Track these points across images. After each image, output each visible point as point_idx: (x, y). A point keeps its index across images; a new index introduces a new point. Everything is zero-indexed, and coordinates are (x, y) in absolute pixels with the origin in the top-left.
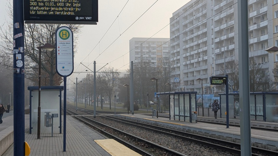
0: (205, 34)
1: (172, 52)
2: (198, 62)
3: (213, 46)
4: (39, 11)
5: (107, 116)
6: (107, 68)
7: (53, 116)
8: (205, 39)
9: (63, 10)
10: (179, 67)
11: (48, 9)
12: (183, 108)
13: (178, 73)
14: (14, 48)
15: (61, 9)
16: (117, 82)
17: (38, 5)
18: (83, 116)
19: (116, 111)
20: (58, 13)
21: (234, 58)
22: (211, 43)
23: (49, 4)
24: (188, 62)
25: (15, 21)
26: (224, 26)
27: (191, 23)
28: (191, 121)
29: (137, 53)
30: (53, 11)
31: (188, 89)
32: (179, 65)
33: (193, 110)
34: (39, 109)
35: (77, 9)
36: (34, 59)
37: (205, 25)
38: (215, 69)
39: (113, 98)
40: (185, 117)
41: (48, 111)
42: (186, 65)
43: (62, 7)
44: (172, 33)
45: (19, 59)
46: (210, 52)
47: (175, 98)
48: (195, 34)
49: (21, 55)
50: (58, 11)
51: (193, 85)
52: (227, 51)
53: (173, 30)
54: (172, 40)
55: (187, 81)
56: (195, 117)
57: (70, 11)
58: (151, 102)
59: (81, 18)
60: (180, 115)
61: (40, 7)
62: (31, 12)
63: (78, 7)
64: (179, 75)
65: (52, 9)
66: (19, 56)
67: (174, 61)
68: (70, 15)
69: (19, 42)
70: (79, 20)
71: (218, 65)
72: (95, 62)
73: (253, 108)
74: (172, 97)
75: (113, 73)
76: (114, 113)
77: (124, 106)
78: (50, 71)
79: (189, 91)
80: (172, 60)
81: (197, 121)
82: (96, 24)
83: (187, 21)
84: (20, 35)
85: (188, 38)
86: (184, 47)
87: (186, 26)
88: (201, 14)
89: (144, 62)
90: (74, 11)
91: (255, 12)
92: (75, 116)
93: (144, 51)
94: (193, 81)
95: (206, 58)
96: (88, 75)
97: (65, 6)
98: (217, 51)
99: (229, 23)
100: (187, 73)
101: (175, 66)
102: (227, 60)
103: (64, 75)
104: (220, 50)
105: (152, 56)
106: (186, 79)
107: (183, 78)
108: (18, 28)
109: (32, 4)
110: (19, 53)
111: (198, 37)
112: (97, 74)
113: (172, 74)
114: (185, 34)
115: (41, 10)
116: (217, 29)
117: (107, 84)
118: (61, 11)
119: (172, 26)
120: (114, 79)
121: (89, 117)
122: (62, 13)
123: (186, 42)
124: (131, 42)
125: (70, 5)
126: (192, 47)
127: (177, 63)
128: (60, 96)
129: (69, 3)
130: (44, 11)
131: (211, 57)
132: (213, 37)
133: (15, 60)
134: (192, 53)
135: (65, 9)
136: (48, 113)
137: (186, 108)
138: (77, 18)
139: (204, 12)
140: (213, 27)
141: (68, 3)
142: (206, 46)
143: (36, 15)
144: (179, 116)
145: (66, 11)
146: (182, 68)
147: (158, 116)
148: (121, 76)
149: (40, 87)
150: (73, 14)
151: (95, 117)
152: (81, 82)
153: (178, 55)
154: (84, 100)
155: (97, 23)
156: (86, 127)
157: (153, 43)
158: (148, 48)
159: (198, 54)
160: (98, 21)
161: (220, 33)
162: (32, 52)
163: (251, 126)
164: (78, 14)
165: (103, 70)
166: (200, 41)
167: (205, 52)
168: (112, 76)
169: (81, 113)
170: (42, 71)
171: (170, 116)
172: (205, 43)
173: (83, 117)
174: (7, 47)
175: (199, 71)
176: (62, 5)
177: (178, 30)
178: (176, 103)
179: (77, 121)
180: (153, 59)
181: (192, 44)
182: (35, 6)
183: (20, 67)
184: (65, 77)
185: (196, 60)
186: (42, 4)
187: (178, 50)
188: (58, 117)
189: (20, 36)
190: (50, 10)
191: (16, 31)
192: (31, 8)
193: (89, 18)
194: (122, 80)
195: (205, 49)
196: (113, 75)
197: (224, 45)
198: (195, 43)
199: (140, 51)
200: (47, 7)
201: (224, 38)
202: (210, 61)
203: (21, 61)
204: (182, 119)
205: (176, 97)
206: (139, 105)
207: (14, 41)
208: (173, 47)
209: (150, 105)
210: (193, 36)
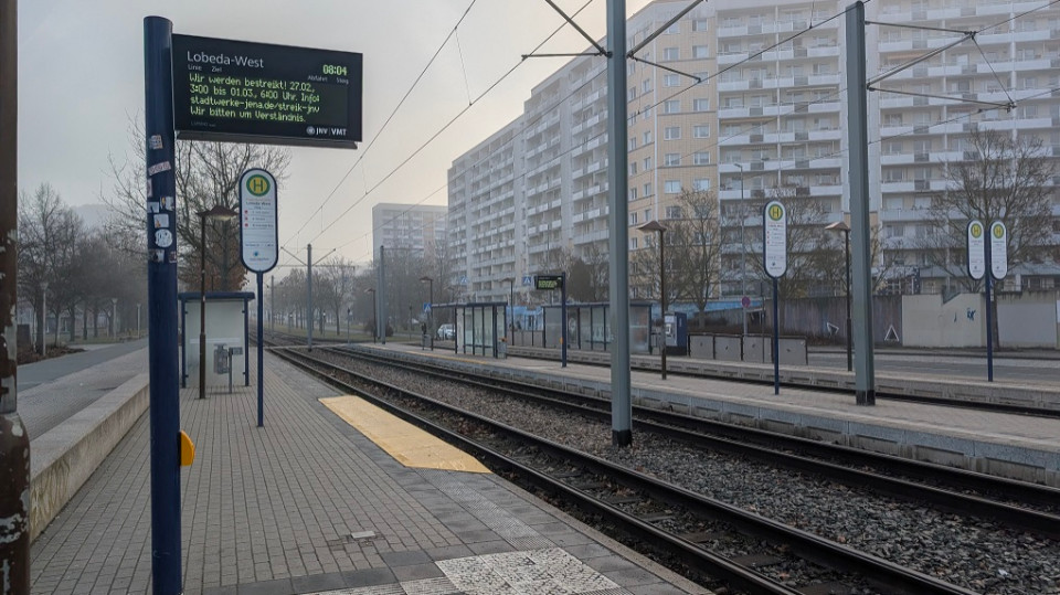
0: (510, 201)
1: (451, 231)
2: (499, 250)
3: (525, 222)
4: (214, 107)
5: (334, 349)
6: (331, 259)
7: (231, 352)
8: (511, 210)
9: (277, 110)
10: (465, 258)
11: (237, 104)
12: (480, 332)
13: (463, 268)
14: (150, 200)
15: (270, 106)
16: (350, 285)
17: (211, 93)
18: (287, 347)
19: (351, 338)
20: (263, 116)
21: (560, 244)
22: (521, 216)
23: (241, 93)
24: (481, 250)
25: (151, 131)
26: (543, 187)
27: (486, 179)
28: (496, 355)
29: (387, 231)
30: (249, 110)
31: (480, 297)
32: (464, 254)
33: (501, 336)
34: (203, 339)
35: (310, 108)
36: (190, 239)
37: (510, 184)
38: (527, 263)
39: (342, 314)
40: (484, 347)
41: (221, 341)
42: (478, 255)
43: (273, 101)
44: (452, 196)
45: (162, 226)
46: (519, 231)
47: (466, 313)
48: (494, 201)
49: (167, 216)
50: (264, 111)
51: (490, 289)
52: (549, 232)
53: (454, 191)
54: (453, 210)
55: (480, 284)
56: (503, 348)
57: (295, 113)
58: (415, 321)
59: (320, 131)
60: (476, 343)
61: (218, 98)
62: (195, 109)
63: (313, 104)
64: (465, 272)
65: (249, 104)
66: (163, 220)
67: (455, 247)
68: (294, 123)
69: (161, 186)
70: (314, 136)
71: (533, 255)
72: (309, 246)
73: (601, 330)
74: (460, 311)
75: (342, 267)
76: (346, 342)
77: (366, 330)
78: (222, 262)
79: (483, 301)
80: (451, 245)
81: (507, 355)
82: (355, 147)
83: (479, 177)
84: (164, 166)
85: (480, 206)
86: (473, 223)
87: (476, 185)
88: (502, 165)
89: (401, 249)
90: (303, 113)
91: (598, 164)
92: (272, 348)
93: (399, 227)
94: (490, 283)
95: (511, 242)
96: (294, 271)
97: (280, 100)
98: (532, 231)
99: (553, 182)
100: (479, 270)
101: (458, 256)
102: (552, 245)
103: (257, 269)
104: (537, 229)
105: (415, 238)
106: (477, 280)
107: (471, 278)
108: (160, 150)
109: (196, 89)
110: (163, 211)
111: (498, 205)
112: (313, 268)
113: (453, 270)
114: (476, 199)
115: (221, 107)
116: (532, 192)
117: (330, 287)
118: (270, 111)
119: (452, 183)
120: (344, 279)
121: (300, 350)
122: (273, 116)
123: (477, 213)
124: (375, 210)
125: (293, 98)
126: (487, 223)
127: (462, 251)
128: (246, 312)
129: (292, 92)
130: (228, 108)
131: (520, 240)
132: (524, 205)
133: (152, 230)
134: (488, 234)
135: (281, 107)
136: (221, 348)
137: (486, 332)
138: (311, 130)
139: (509, 161)
140: (524, 188)
141: (288, 94)
142: (512, 222)
143: (206, 117)
144: (474, 346)
145: (283, 112)
146: (470, 260)
147: (432, 347)
148: (358, 273)
149: (203, 294)
150: (299, 119)
151: (310, 350)
152: (281, 283)
153: (463, 237)
154: (286, 318)
155: (358, 144)
156: (296, 372)
157: (417, 213)
158: (408, 222)
159: (499, 235)
160: (360, 140)
161: (537, 198)
162: (184, 225)
163: (632, 365)
164: (313, 120)
165: (325, 261)
166: (503, 213)
167: (511, 233)
168: (340, 273)
169: (283, 342)
170: (207, 263)
171: (457, 346)
172: (511, 216)
173: (286, 351)
174: (130, 214)
175: (500, 266)
176: (274, 96)
177: (462, 192)
178: (468, 323)
179: (276, 358)
180: (416, 242)
181: (487, 218)
182: (204, 96)
183: (166, 246)
184: (260, 275)
185: (495, 247)
186: (223, 92)
187: (464, 227)
188: (241, 353)
189: (163, 169)
190: (242, 108)
191: (153, 157)
192: (194, 100)
193: (339, 132)
194: (360, 281)
195: (510, 226)
196: (343, 272)
197: (543, 220)
198: (494, 216)
199: (391, 227)
200: (235, 98)
201: (544, 207)
202: (520, 248)
203: (168, 232)
204: (479, 351)
205: (469, 312)
206: (391, 326)
207: (150, 181)
208: (454, 222)
209: (413, 327)
210: (489, 203)
